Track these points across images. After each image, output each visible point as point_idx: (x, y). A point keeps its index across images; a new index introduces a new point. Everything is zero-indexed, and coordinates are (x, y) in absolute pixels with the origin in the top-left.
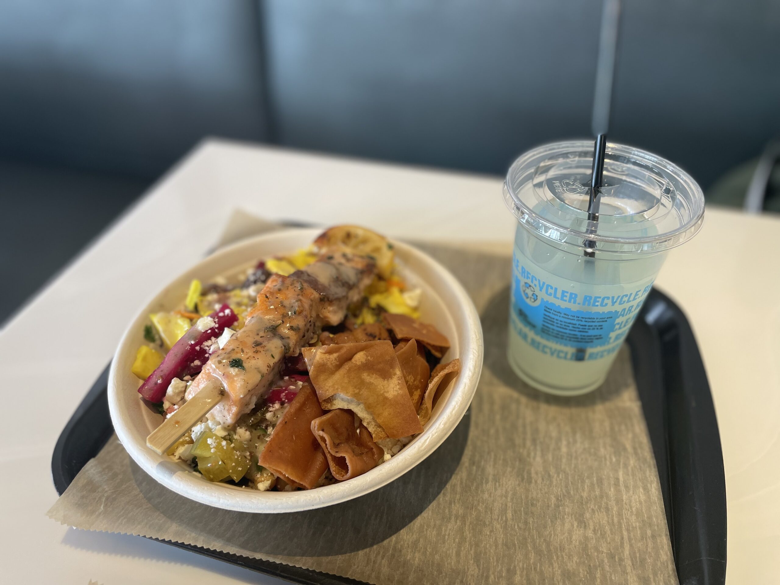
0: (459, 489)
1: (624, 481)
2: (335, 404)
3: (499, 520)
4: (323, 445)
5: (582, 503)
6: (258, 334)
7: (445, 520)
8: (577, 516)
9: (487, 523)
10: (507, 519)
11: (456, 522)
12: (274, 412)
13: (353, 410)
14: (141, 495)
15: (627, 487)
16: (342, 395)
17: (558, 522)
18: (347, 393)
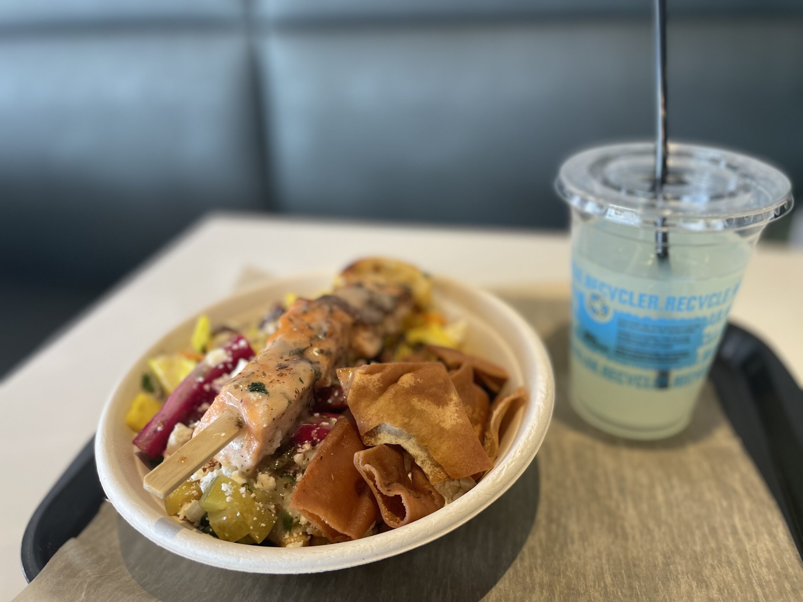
0: (539, 552)
1: (744, 528)
2: (380, 439)
3: (597, 587)
4: (371, 484)
5: (697, 559)
6: (282, 358)
7: (528, 591)
8: (694, 574)
9: (582, 592)
10: (606, 587)
11: (542, 593)
12: (304, 454)
13: (402, 445)
14: (133, 581)
15: (748, 535)
16: (389, 425)
17: (672, 584)
18: (395, 422)
